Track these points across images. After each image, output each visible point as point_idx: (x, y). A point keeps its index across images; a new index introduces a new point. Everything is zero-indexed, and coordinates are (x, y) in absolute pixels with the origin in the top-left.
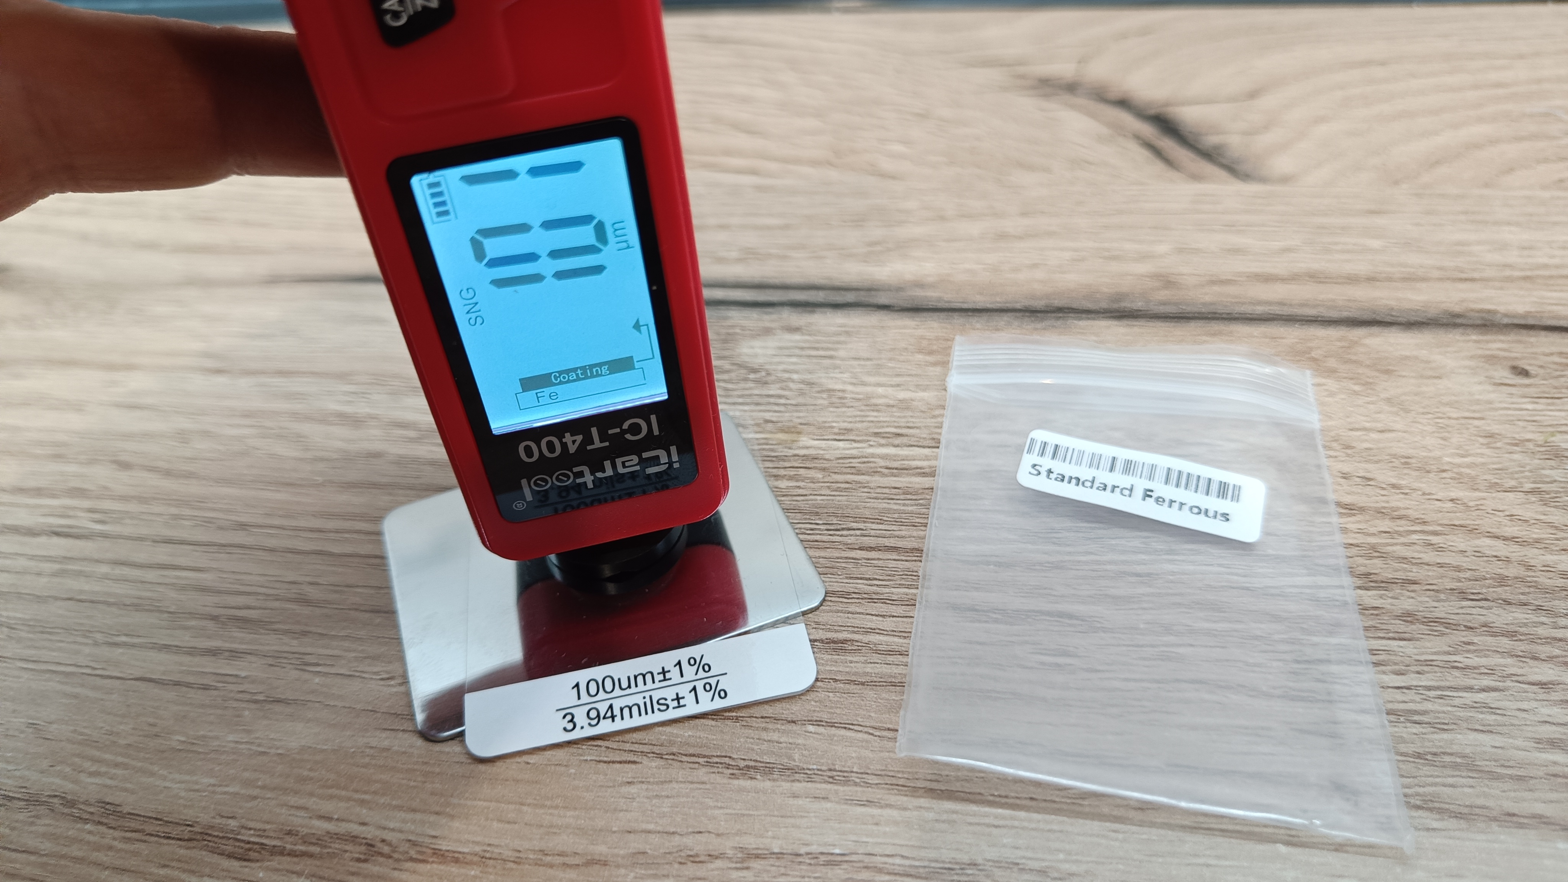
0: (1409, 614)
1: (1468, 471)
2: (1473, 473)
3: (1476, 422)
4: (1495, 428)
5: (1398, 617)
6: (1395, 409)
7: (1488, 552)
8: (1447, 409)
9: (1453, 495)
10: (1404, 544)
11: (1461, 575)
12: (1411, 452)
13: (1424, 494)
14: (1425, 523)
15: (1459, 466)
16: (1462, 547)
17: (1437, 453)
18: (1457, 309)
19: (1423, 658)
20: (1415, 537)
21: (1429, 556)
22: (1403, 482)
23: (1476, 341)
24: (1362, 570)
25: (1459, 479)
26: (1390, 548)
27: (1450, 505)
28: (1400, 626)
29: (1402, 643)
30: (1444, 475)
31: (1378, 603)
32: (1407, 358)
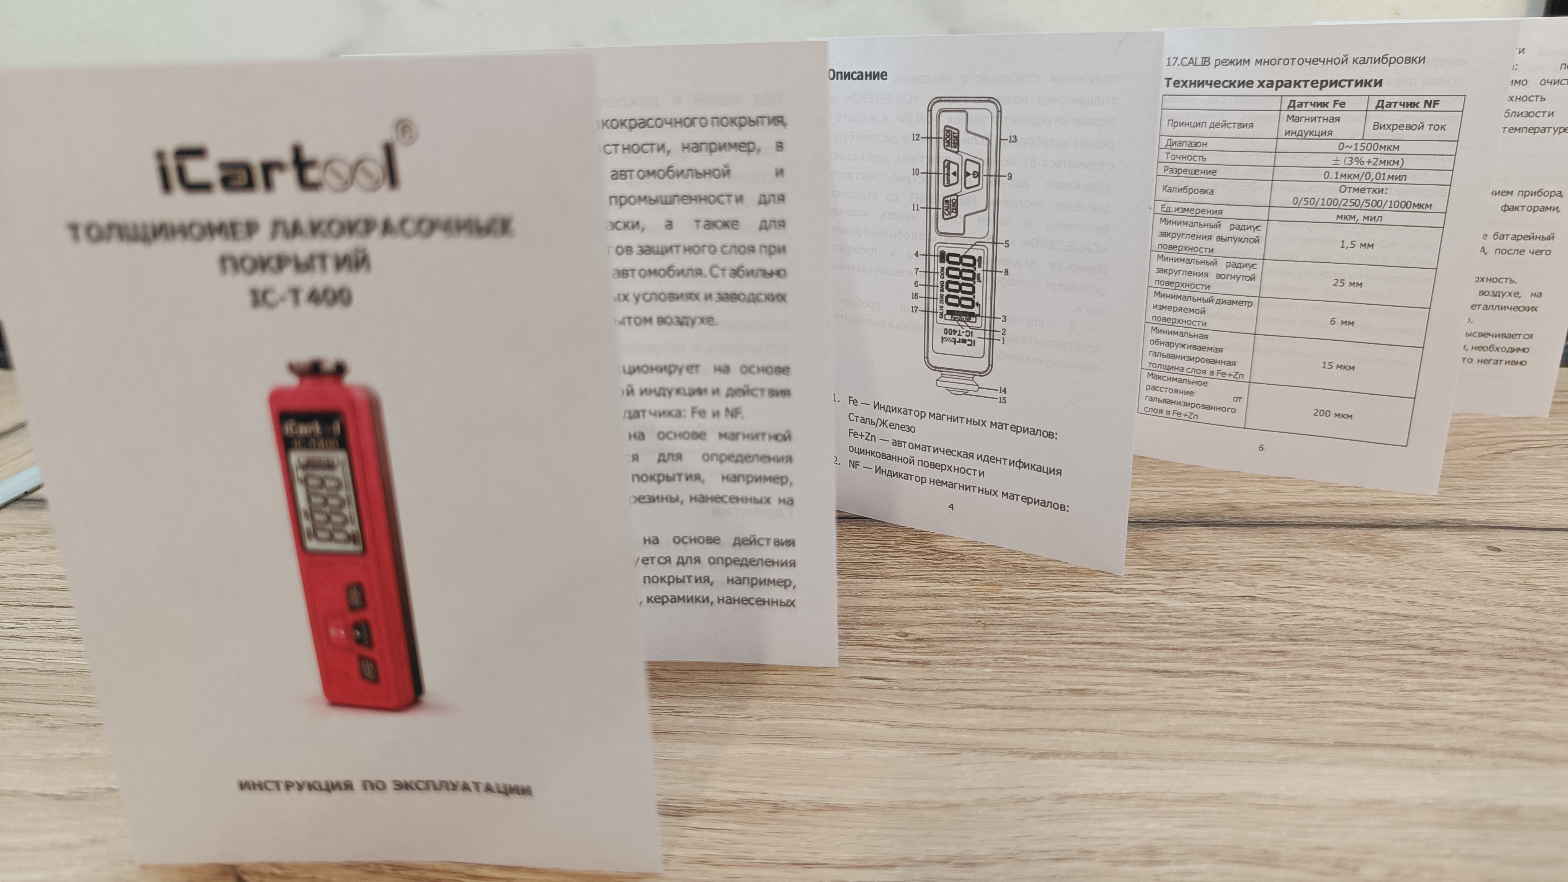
0: (1468, 667)
1: (1479, 597)
2: (1483, 598)
3: (1475, 574)
4: (1488, 576)
5: (1460, 668)
6: (1417, 568)
7: (1508, 636)
8: (1452, 568)
9: (1474, 608)
10: (1451, 633)
11: (1495, 647)
12: (1438, 589)
13: (1454, 609)
14: (1460, 623)
15: (1472, 595)
16: (1490, 633)
17: (1455, 589)
18: (1439, 519)
19: (1486, 687)
20: (1456, 630)
21: (1469, 638)
22: (1438, 603)
23: (1457, 534)
24: (1428, 646)
25: (1475, 601)
26: (1443, 635)
27: (1473, 613)
28: (1466, 673)
29: (1469, 680)
30: (1464, 599)
31: (1445, 661)
32: (1415, 543)
